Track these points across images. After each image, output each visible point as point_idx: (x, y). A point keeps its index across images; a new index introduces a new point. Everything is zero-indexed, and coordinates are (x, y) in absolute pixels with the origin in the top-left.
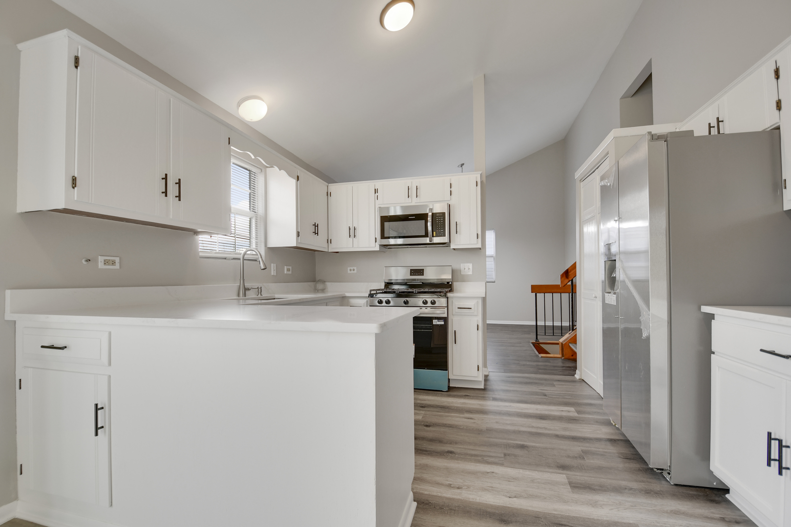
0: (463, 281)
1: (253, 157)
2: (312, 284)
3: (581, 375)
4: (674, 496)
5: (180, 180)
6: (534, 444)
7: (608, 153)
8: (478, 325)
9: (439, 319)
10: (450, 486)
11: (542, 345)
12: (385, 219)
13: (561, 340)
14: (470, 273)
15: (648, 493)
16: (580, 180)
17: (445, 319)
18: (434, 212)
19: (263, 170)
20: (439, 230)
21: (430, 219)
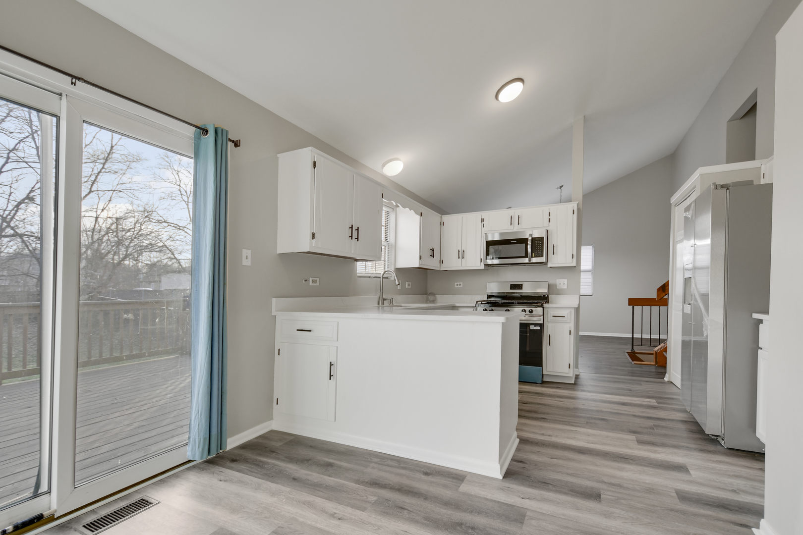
0: (559, 294)
1: (395, 204)
2: (424, 296)
3: (670, 378)
4: (725, 454)
5: (358, 228)
6: (613, 419)
7: (695, 187)
8: (570, 331)
9: (536, 325)
10: (543, 434)
11: (637, 355)
12: (489, 244)
13: (656, 349)
14: (565, 287)
15: (702, 450)
16: (675, 205)
17: (541, 325)
18: (534, 236)
19: (395, 209)
20: (537, 251)
21: (529, 242)
